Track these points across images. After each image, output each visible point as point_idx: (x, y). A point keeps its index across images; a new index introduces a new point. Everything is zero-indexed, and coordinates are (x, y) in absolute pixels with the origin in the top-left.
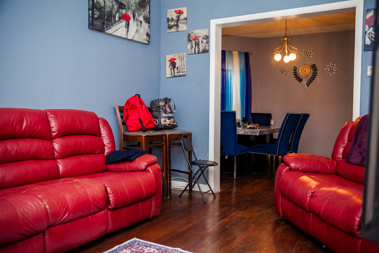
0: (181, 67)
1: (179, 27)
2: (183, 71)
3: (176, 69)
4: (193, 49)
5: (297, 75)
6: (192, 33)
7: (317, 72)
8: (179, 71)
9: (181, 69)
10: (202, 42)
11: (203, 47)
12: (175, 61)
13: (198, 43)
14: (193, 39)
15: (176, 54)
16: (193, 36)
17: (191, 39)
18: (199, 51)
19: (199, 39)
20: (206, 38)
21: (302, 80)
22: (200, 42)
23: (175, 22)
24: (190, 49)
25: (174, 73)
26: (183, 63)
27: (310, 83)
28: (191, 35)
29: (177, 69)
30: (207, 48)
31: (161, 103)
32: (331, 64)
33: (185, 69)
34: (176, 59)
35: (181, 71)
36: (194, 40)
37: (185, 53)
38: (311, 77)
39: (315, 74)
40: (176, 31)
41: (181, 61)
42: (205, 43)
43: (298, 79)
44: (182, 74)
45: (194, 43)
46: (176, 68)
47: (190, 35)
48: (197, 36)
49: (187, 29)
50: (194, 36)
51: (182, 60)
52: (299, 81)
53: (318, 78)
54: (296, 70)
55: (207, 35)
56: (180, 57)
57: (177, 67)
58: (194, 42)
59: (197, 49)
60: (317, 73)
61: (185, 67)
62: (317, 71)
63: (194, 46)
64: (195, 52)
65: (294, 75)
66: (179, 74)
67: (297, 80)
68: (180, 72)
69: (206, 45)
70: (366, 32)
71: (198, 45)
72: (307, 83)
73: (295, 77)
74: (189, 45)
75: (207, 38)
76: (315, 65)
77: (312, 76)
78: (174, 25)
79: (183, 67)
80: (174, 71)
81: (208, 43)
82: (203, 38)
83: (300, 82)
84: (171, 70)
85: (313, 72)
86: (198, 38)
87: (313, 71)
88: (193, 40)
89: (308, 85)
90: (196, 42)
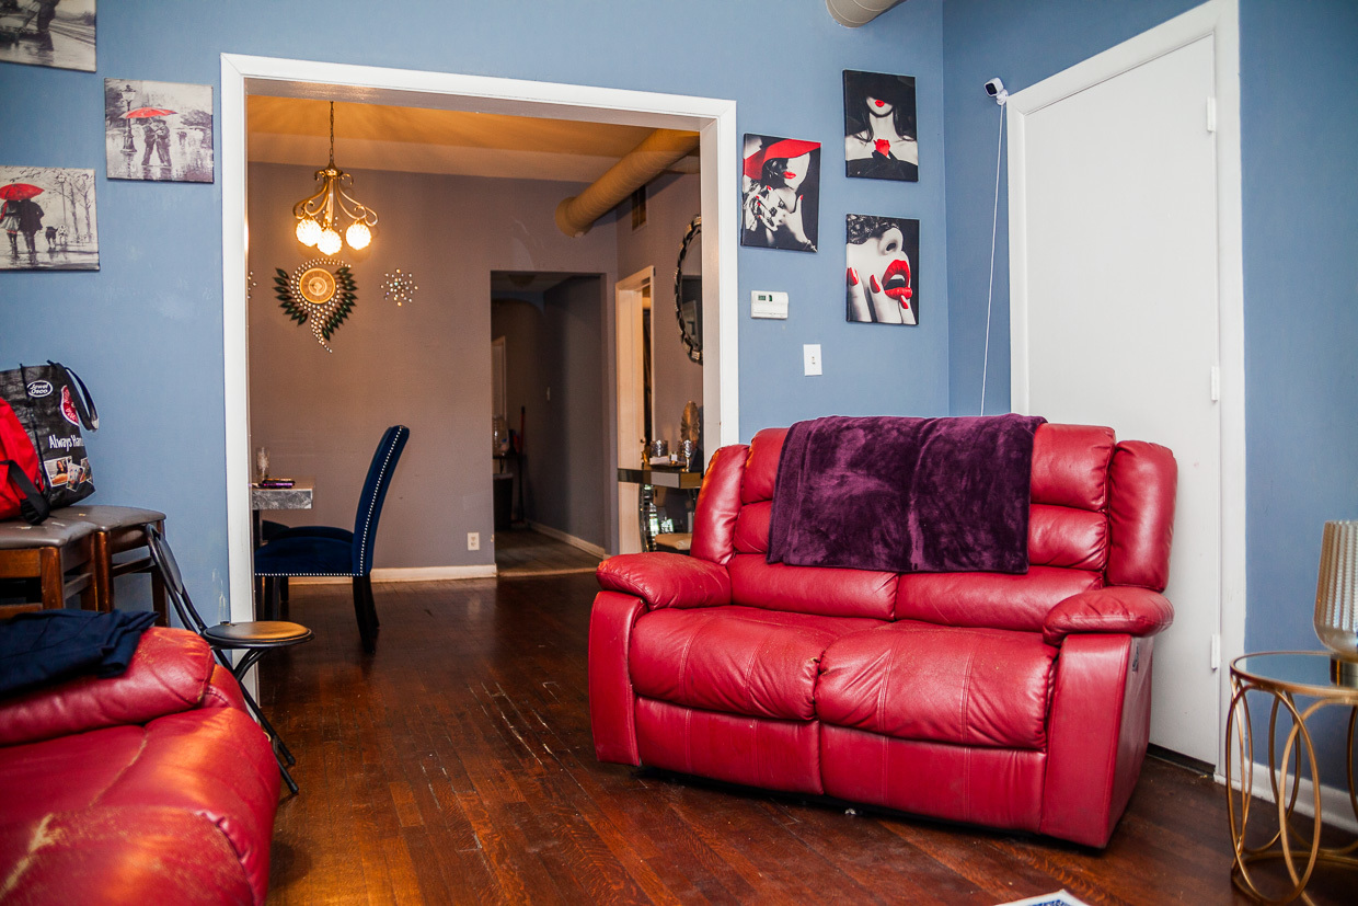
0: (72, 230)
1: (51, 49)
2: (82, 249)
3: (40, 239)
4: (139, 157)
5: (290, 298)
6: (129, 89)
7: (354, 293)
8: (58, 248)
9: (70, 239)
10: (183, 136)
11: (189, 157)
12: (33, 200)
13: (163, 138)
14: (136, 117)
15: (40, 169)
16: (132, 106)
17: (124, 116)
18: (170, 170)
19: (164, 122)
20: (203, 124)
21: (306, 316)
22: (173, 138)
23: (27, 21)
24: (122, 157)
25: (33, 252)
26: (80, 211)
27: (335, 329)
28: (126, 96)
29: (51, 233)
30: (208, 164)
31: (34, 387)
32: (398, 271)
33: (95, 240)
34: (38, 191)
35: (70, 249)
36: (141, 121)
37: (91, 172)
38: (338, 309)
39: (350, 299)
40: (38, 62)
41: (68, 203)
42: (198, 143)
43: (294, 313)
44: (74, 259)
45: (142, 132)
46: (44, 230)
47: (118, 96)
48: (155, 107)
49: (96, 64)
50: (139, 104)
51: (79, 197)
52: (297, 321)
53: (357, 313)
54: (287, 281)
55: (204, 113)
56: (67, 188)
57: (49, 228)
58: (139, 133)
59: (155, 158)
60: (354, 297)
61: (94, 231)
62: (355, 288)
63: (140, 144)
64: (147, 171)
65: (280, 298)
66: (60, 259)
67: (290, 316)
68: (65, 251)
69: (202, 151)
70: (745, 196)
71: (164, 147)
72: (323, 329)
73: (283, 306)
74: (113, 137)
75: (208, 123)
76: (348, 269)
77: (341, 305)
78: (26, 35)
79: (83, 230)
80: (31, 243)
81: (212, 143)
82: (187, 122)
83: (301, 323)
84: (12, 236)
85: (344, 294)
86: (163, 118)
87: (344, 291)
88: (132, 121)
89: (328, 332)
90: (151, 130)
